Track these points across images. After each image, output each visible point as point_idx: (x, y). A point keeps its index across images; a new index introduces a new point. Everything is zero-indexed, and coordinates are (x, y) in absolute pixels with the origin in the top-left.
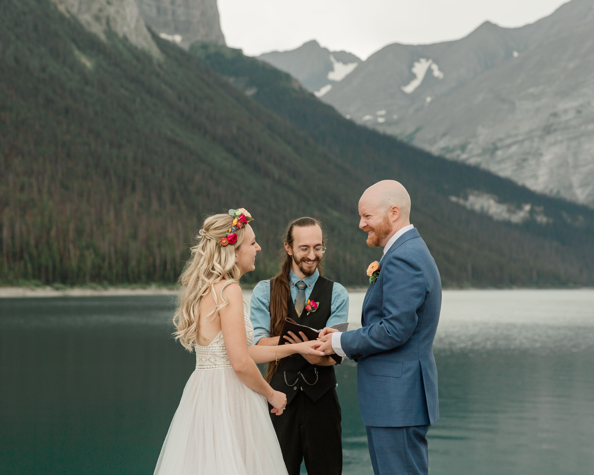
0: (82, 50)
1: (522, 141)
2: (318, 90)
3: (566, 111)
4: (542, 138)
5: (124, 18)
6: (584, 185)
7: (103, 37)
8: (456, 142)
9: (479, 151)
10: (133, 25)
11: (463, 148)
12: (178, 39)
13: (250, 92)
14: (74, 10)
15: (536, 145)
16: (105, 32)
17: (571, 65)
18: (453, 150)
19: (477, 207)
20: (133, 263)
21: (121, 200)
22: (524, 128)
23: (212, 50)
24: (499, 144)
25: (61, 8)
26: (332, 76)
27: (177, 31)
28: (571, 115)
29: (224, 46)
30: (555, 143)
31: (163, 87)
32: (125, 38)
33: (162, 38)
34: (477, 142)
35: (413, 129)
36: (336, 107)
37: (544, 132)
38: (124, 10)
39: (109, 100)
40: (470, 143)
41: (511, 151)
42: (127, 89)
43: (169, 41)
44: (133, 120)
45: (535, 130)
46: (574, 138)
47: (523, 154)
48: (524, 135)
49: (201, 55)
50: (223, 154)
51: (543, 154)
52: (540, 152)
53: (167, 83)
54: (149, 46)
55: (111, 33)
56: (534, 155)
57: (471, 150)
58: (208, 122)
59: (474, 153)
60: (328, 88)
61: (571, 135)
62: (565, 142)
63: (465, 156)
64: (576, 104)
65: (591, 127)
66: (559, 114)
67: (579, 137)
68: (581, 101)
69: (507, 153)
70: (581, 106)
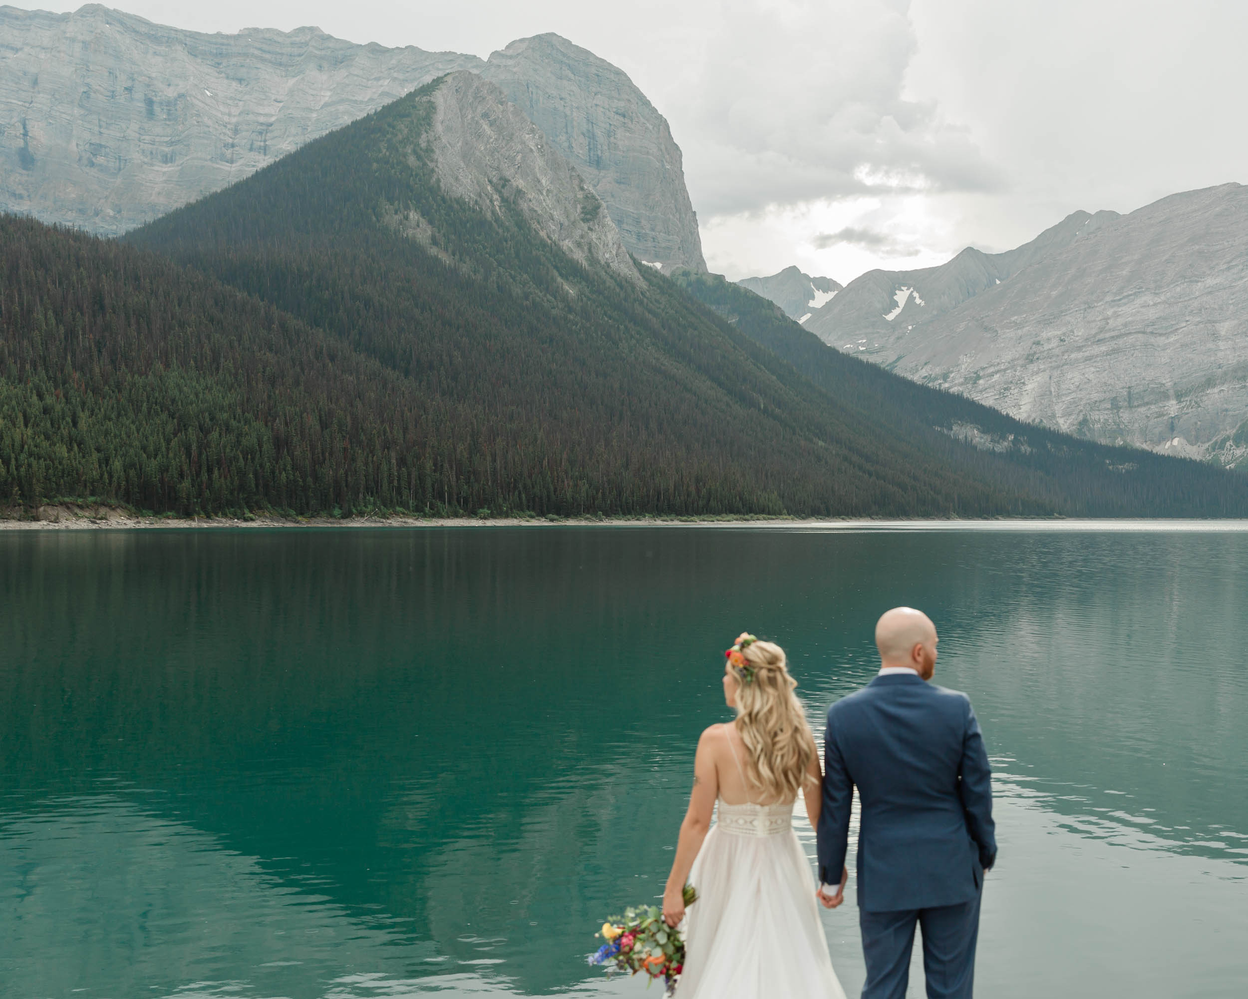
0: (565, 277)
2: (800, 317)
3: (1049, 339)
4: (1024, 366)
5: (606, 245)
6: (1067, 414)
7: (585, 264)
8: (938, 370)
9: (962, 380)
10: (614, 252)
11: (945, 377)
12: (658, 265)
13: (733, 320)
14: (555, 237)
15: (1018, 373)
16: (587, 259)
17: (1054, 293)
18: (936, 379)
19: (961, 436)
22: (1007, 356)
23: (693, 278)
24: (981, 374)
25: (543, 234)
26: (812, 304)
27: (657, 258)
28: (1054, 343)
29: (706, 272)
30: (1038, 372)
31: (649, 316)
32: (608, 266)
33: (644, 265)
34: (959, 371)
35: (894, 358)
36: (819, 336)
37: (1028, 361)
38: (605, 235)
39: (593, 328)
40: (952, 372)
41: (993, 380)
42: (610, 317)
43: (651, 268)
44: (618, 348)
45: (1018, 359)
46: (1058, 367)
47: (1006, 383)
48: (1006, 364)
49: (682, 282)
50: (708, 383)
51: (1026, 383)
52: (1023, 381)
53: (650, 311)
54: (631, 273)
55: (593, 260)
56: (1017, 384)
57: (954, 378)
58: (692, 351)
59: (956, 382)
60: (809, 315)
61: (1054, 364)
62: (1048, 371)
63: (947, 385)
64: (1059, 333)
65: (1073, 356)
66: (1042, 343)
67: (1062, 366)
68: (1064, 329)
69: (989, 382)
70: (1064, 334)
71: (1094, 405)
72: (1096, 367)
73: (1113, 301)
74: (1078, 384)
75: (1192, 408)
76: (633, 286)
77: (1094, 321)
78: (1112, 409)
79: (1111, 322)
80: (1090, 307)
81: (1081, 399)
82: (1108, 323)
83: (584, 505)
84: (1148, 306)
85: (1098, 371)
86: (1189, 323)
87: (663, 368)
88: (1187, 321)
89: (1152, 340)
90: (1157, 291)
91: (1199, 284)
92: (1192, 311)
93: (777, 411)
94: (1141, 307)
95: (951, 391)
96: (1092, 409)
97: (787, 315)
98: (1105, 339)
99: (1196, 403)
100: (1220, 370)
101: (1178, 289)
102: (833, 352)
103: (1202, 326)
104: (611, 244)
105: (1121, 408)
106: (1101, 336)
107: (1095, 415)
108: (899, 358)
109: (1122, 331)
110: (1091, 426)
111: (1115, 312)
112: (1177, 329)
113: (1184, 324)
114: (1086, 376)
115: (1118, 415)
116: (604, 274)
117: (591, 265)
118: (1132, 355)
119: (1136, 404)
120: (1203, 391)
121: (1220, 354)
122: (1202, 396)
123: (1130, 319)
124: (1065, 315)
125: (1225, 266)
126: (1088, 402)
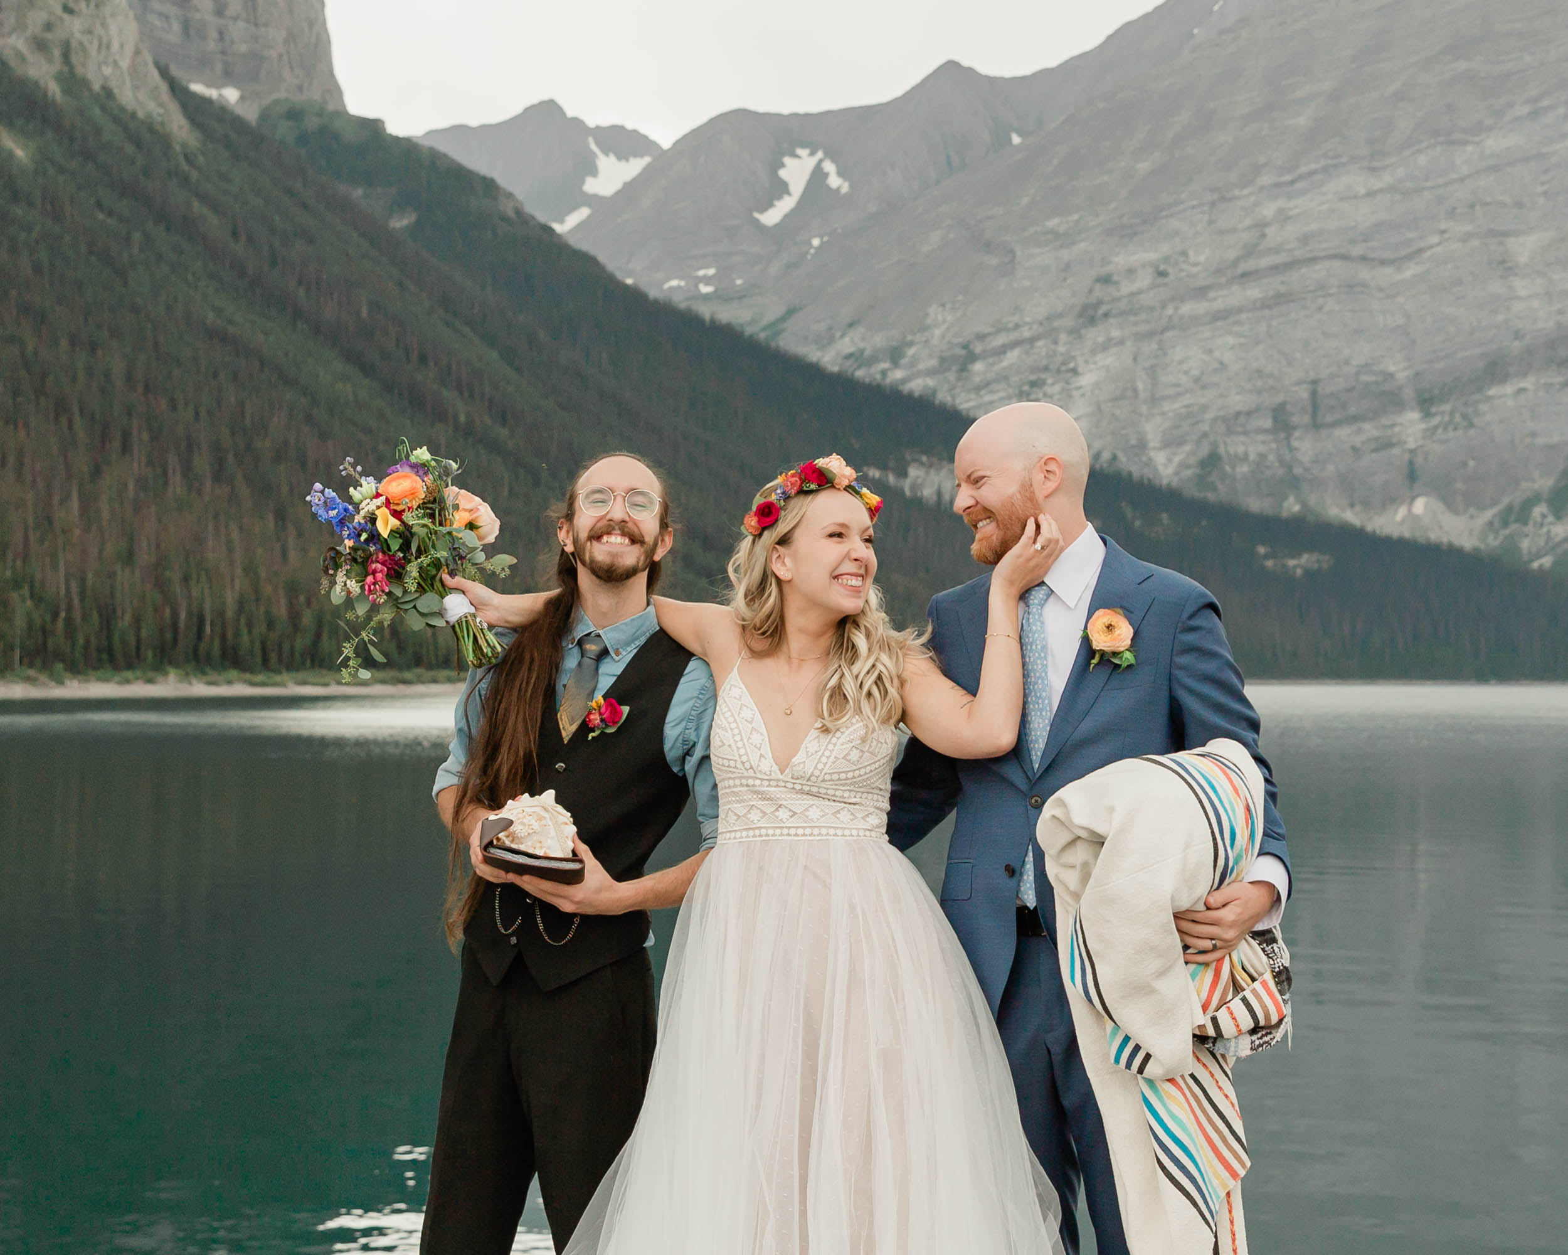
0: (7, 119)
1: (1032, 341)
2: (561, 221)
3: (1131, 272)
4: (1075, 332)
5: (104, 46)
6: (1171, 442)
7: (54, 89)
8: (879, 340)
9: (934, 362)
10: (125, 64)
11: (895, 355)
12: (231, 95)
13: (400, 222)
15: (1061, 348)
16: (60, 78)
17: (1143, 167)
18: (873, 360)
19: (928, 492)
20: (125, 621)
21: (97, 471)
22: (1037, 309)
23: (312, 123)
24: (978, 348)
26: (591, 186)
27: (228, 77)
28: (1144, 280)
29: (342, 113)
30: (1105, 347)
32: (108, 93)
33: (194, 95)
34: (927, 341)
35: (778, 310)
36: (602, 258)
37: (1081, 320)
38: (104, 25)
39: (67, 238)
40: (911, 344)
41: (1005, 364)
42: (110, 213)
43: (208, 101)
44: (126, 284)
45: (1060, 316)
46: (1150, 335)
47: (1033, 370)
48: (1035, 326)
49: (284, 131)
50: (339, 366)
51: (1080, 370)
52: (1072, 365)
53: (204, 199)
54: (161, 111)
55: (72, 81)
56: (1058, 371)
57: (915, 359)
58: (301, 292)
59: (921, 366)
60: (582, 213)
61: (1143, 328)
62: (1129, 343)
63: (898, 374)
64: (1153, 256)
65: (1187, 309)
66: (1115, 278)
67: (1162, 332)
68: (1165, 248)
69: (996, 368)
70: (1166, 259)
71: (1233, 422)
72: (1238, 335)
73: (1278, 185)
74: (1195, 373)
75: (1455, 429)
76: (164, 140)
77: (1234, 230)
78: (1274, 431)
79: (1270, 231)
80: (1223, 199)
81: (1204, 408)
82: (1264, 236)
83: (22, 648)
84: (1355, 197)
85: (1241, 345)
86: (1446, 236)
87: (231, 329)
88: (1443, 232)
89: (1364, 273)
90: (1375, 164)
91: (1469, 148)
92: (1454, 209)
93: (503, 432)
94: (1341, 199)
95: (906, 388)
96: (1229, 432)
97: (530, 209)
98: (1257, 271)
99: (1465, 417)
100: (1517, 343)
101: (1422, 160)
102: (635, 299)
103: (1475, 243)
104: (115, 46)
105: (1295, 428)
106: (1249, 265)
107: (1237, 446)
108: (791, 312)
109: (1298, 254)
110: (1228, 468)
111: (1281, 211)
112: (1420, 251)
113: (1435, 239)
114: (1217, 354)
115: (1289, 445)
116: (97, 111)
117: (67, 91)
118: (1321, 308)
119: (1329, 419)
120: (1480, 389)
121: (1517, 307)
122: (1478, 402)
123: (1314, 226)
124: (1167, 217)
125: (1525, 110)
126: (1221, 413)
